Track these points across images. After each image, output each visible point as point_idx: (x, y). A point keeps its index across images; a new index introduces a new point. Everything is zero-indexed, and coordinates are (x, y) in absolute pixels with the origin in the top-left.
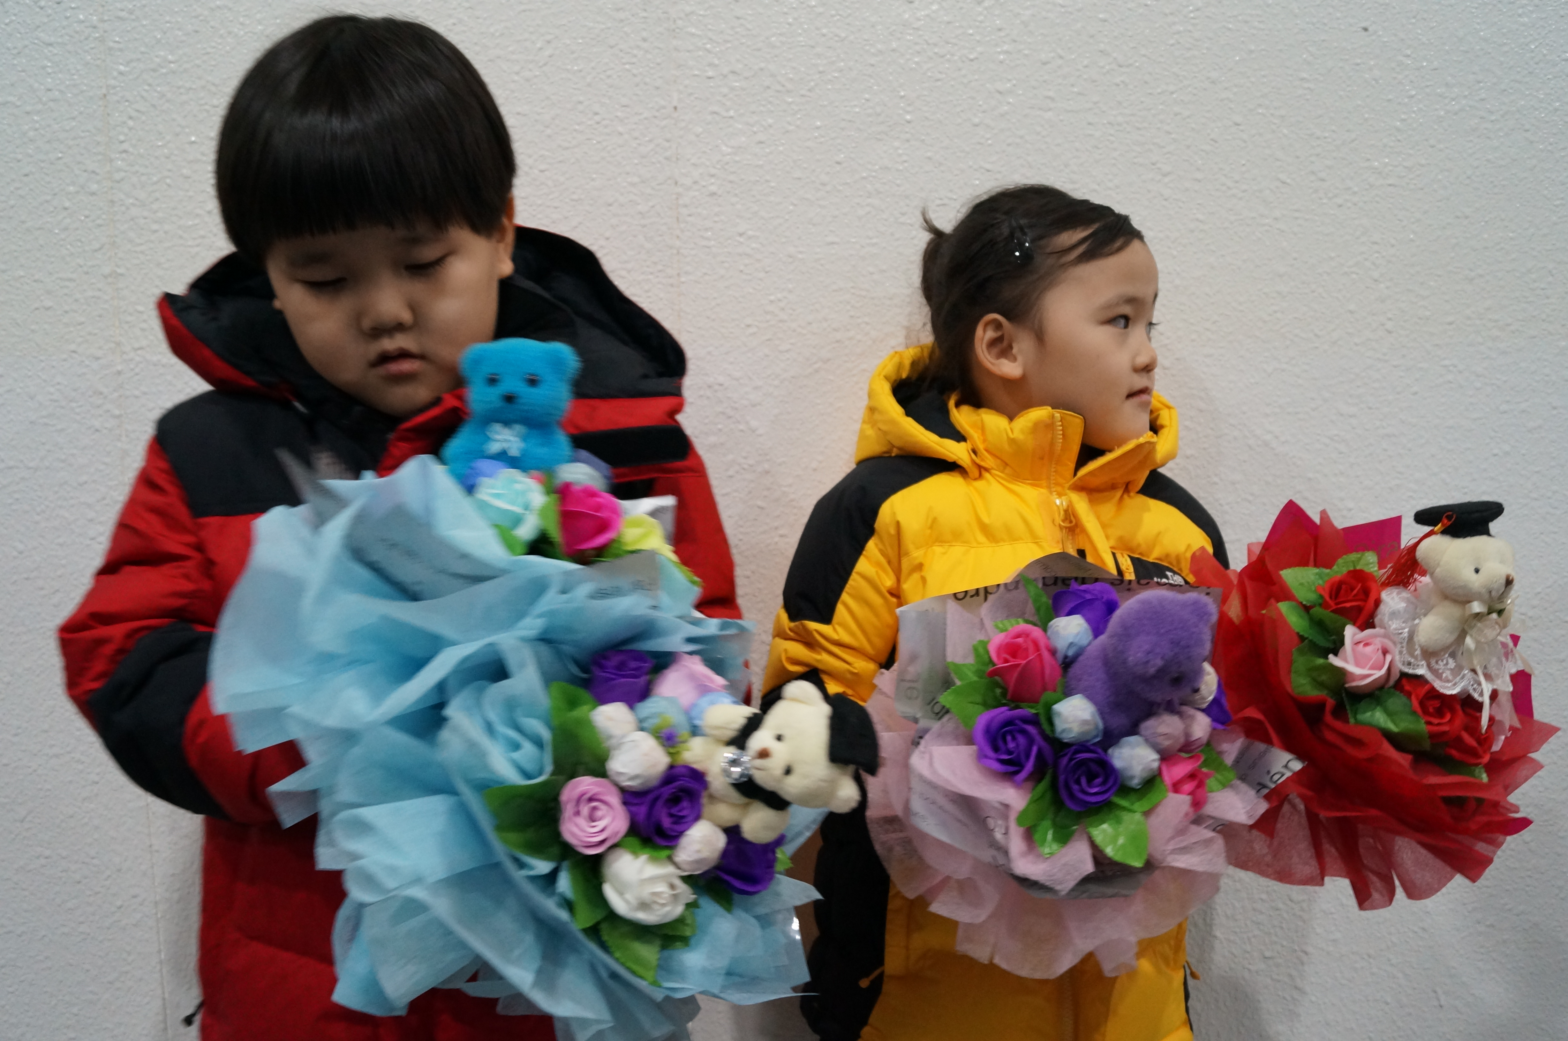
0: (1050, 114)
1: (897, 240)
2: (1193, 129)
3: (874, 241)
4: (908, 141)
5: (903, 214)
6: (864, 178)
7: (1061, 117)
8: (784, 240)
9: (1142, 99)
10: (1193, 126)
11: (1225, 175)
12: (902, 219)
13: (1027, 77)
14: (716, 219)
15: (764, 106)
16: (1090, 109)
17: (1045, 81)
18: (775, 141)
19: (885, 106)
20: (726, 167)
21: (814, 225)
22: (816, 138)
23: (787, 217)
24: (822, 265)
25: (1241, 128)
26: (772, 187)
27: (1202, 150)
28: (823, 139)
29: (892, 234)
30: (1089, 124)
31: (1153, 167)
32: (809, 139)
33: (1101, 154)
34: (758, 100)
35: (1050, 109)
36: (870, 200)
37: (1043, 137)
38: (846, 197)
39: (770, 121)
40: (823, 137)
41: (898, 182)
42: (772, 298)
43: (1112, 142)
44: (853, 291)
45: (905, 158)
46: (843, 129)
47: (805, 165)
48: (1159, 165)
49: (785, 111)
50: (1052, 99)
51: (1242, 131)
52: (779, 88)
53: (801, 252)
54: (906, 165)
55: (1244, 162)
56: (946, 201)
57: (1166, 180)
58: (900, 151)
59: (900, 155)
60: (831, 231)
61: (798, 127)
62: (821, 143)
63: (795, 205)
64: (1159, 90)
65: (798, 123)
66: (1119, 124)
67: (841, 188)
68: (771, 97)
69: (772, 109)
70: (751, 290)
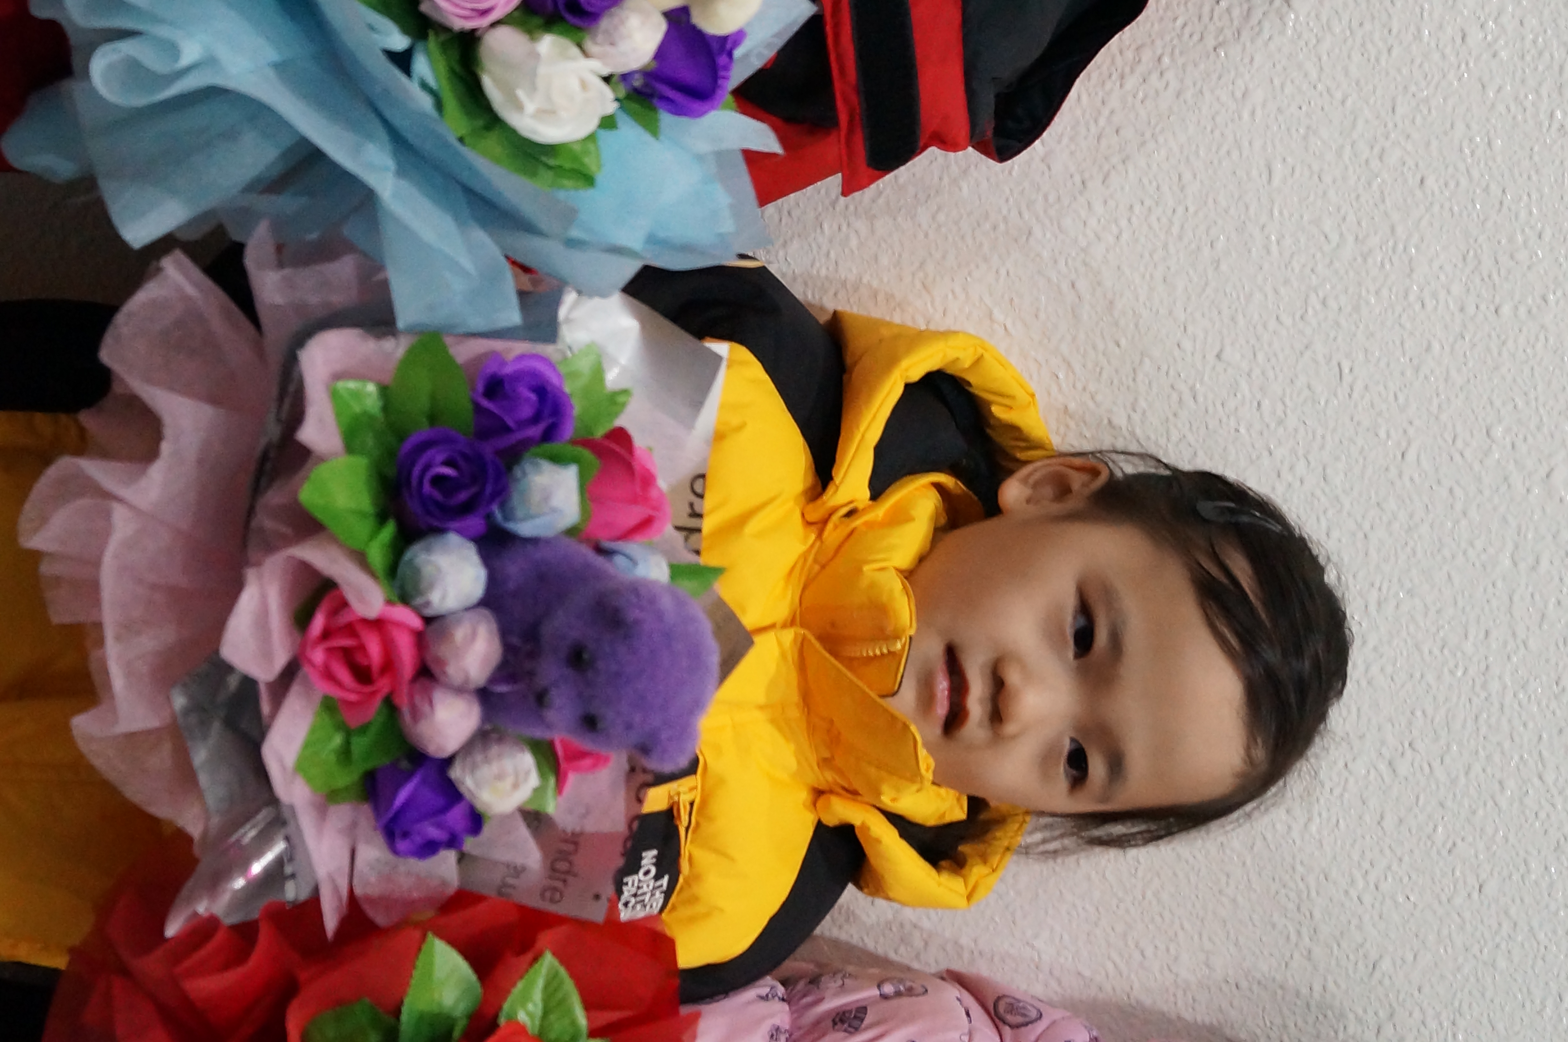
0: (1507, 562)
1: (1276, 292)
2: (1474, 813)
3: (1274, 248)
4: (1462, 310)
5: (1324, 303)
6: (1393, 229)
7: (1499, 584)
8: (1277, 82)
9: (1531, 725)
10: (1481, 812)
11: (1389, 867)
12: (1313, 299)
15: (1534, 42)
16: (1514, 634)
18: (1467, 64)
19: (1529, 268)
21: (1305, 138)
22: (1471, 140)
23: (1320, 87)
24: (1228, 153)
25: (1475, 895)
26: (1377, 60)
27: (1435, 829)
28: (1467, 151)
29: (1286, 282)
30: (1487, 633)
31: (1406, 745)
32: (1468, 126)
33: (1430, 652)
34: (1545, 32)
35: (1515, 564)
36: (1351, 239)
37: (1465, 553)
38: (1358, 197)
39: (1503, 54)
40: (1473, 153)
41: (1385, 292)
42: (1166, 60)
43: (1452, 673)
44: (1180, 210)
45: (1430, 304)
46: (1486, 189)
47: (1419, 120)
48: (1409, 753)
49: (1523, 81)
50: (1534, 568)
51: (1469, 895)
53: (1253, 113)
54: (1418, 307)
55: (1412, 899)
56: (1347, 378)
57: (1383, 767)
58: (1442, 295)
59: (1435, 295)
60: (1293, 169)
61: (1493, 105)
62: (1461, 150)
63: (1343, 102)
64: (1545, 753)
65: (1501, 108)
66: (1484, 686)
67: (1375, 186)
68: (1552, 57)
69: (1528, 58)
70: (1179, 22)
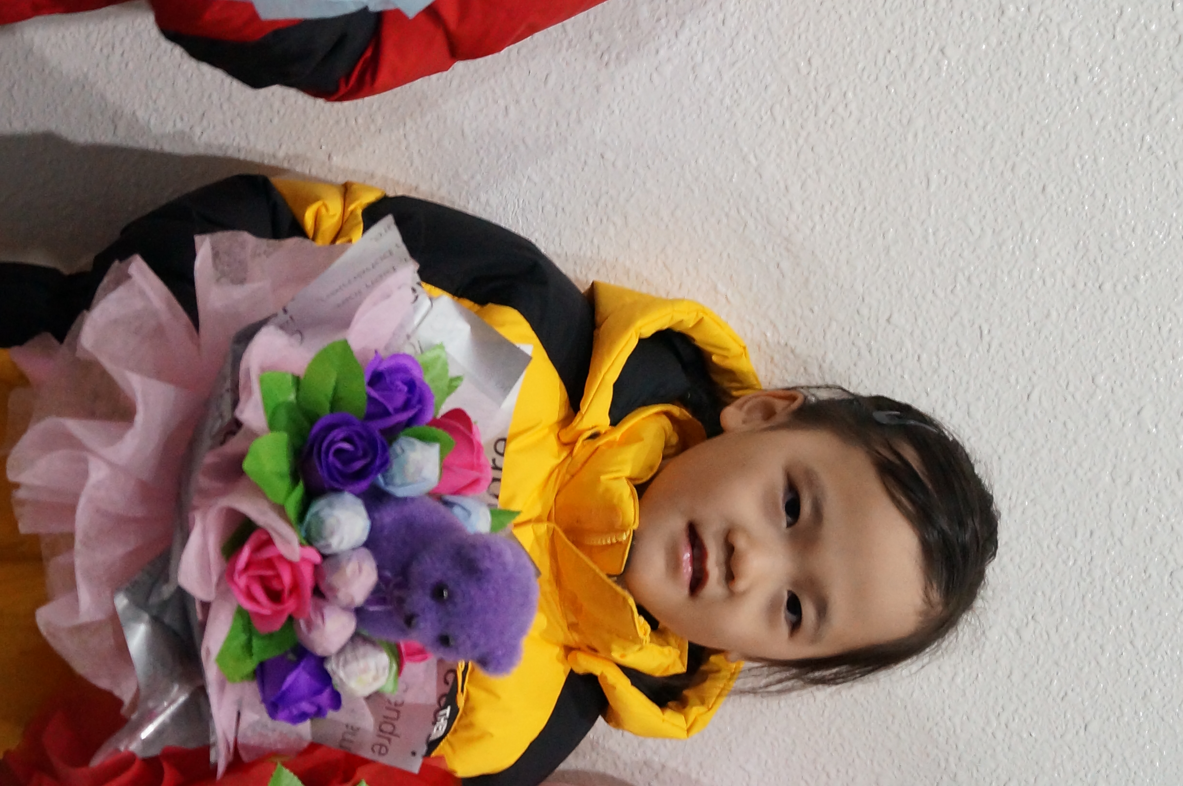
0: (1107, 479)
1: (933, 272)
2: (1081, 669)
3: (931, 238)
4: (1074, 286)
5: (969, 279)
6: (1022, 224)
7: (1101, 495)
8: (934, 112)
9: (1125, 603)
10: (1086, 670)
11: (1016, 710)
12: (961, 277)
13: (1160, 449)
14: (965, 14)
15: (1130, 82)
16: (1112, 534)
17: (1153, 472)
18: (1079, 99)
19: (1125, 255)
20: (1042, 29)
21: (955, 155)
22: (1081, 157)
23: (966, 116)
24: (897, 166)
25: (1082, 732)
26: (1010, 95)
27: (1051, 682)
28: (1078, 165)
29: (940, 264)
30: (1091, 533)
31: (1030, 617)
32: (1079, 147)
33: (1048, 547)
34: (1138, 75)
35: (1114, 480)
36: (989, 232)
37: (1075, 471)
38: (995, 200)
39: (1106, 92)
40: (1082, 167)
41: (1015, 273)
42: (850, 95)
43: (1065, 563)
44: (860, 209)
45: (1049, 282)
46: (1093, 195)
47: (1041, 142)
48: (1032, 623)
49: (1121, 113)
50: (1128, 483)
51: (1077, 733)
52: (1156, 104)
53: (916, 135)
54: (1040, 283)
55: (1033, 735)
56: (986, 338)
57: (1012, 634)
58: (1059, 275)
59: (1053, 275)
60: (946, 179)
61: (1098, 132)
62: (1074, 165)
63: (984, 128)
64: (1136, 625)
65: (1104, 133)
66: (1089, 573)
67: (1008, 192)
68: (1143, 93)
69: (1125, 95)
70: (860, 66)
